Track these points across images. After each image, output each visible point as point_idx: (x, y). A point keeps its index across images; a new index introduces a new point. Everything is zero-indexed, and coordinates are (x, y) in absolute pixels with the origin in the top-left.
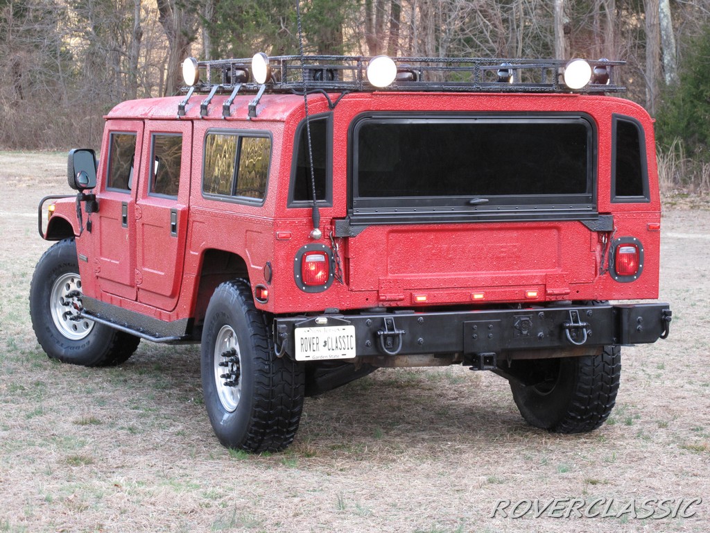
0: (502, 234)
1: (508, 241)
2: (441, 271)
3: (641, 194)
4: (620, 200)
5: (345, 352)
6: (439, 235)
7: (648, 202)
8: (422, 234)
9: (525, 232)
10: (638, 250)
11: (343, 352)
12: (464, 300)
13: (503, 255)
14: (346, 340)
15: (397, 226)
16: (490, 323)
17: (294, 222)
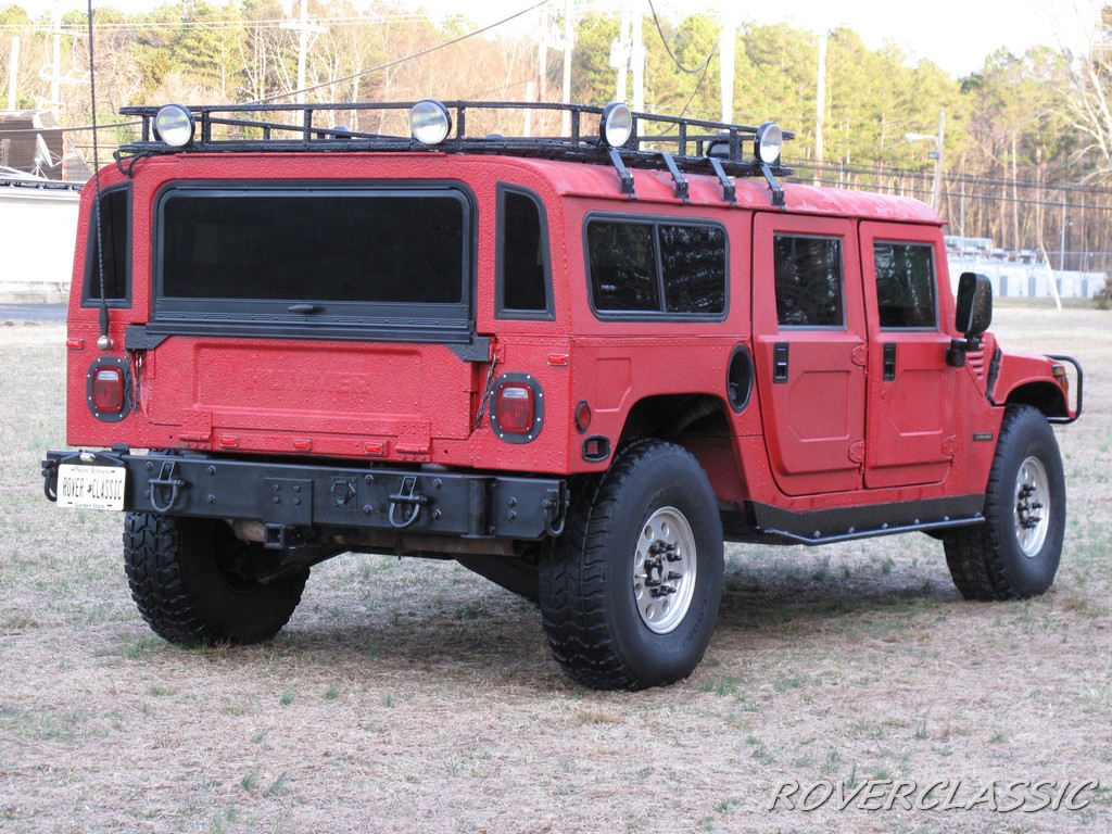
0: (344, 358)
1: (353, 369)
2: (263, 405)
3: (544, 308)
4: (510, 315)
5: (112, 502)
6: (262, 354)
7: (550, 320)
8: (241, 351)
9: (375, 357)
10: (533, 394)
11: (109, 501)
12: (285, 449)
13: (345, 388)
14: (113, 487)
15: (209, 338)
16: (297, 483)
17: (87, 327)
